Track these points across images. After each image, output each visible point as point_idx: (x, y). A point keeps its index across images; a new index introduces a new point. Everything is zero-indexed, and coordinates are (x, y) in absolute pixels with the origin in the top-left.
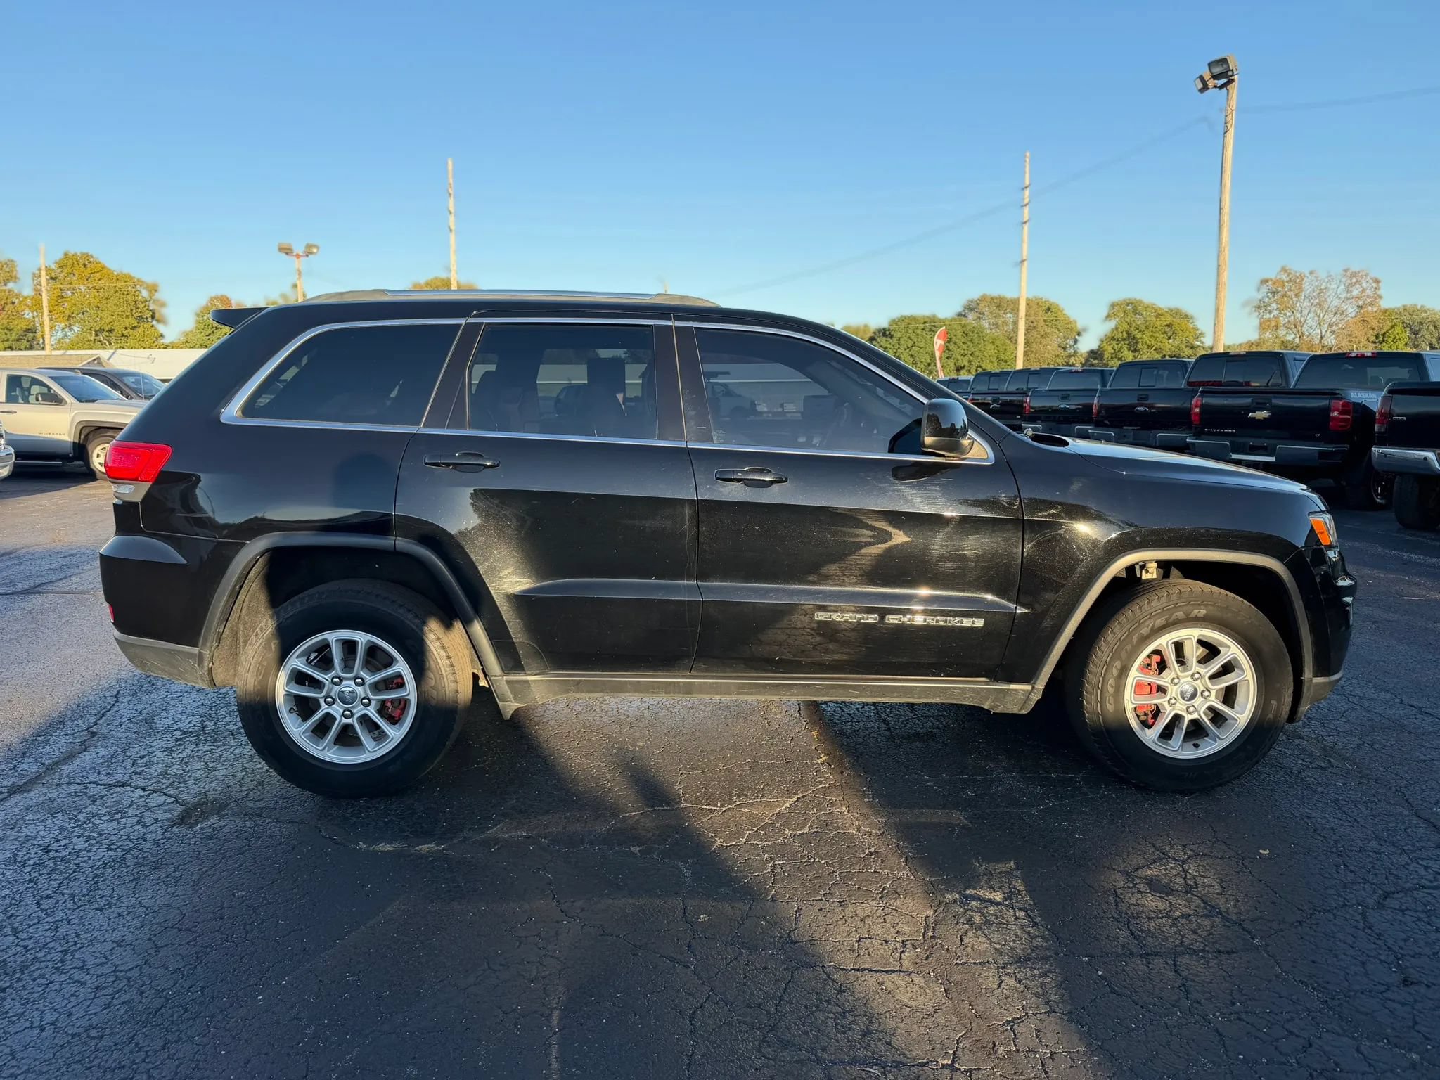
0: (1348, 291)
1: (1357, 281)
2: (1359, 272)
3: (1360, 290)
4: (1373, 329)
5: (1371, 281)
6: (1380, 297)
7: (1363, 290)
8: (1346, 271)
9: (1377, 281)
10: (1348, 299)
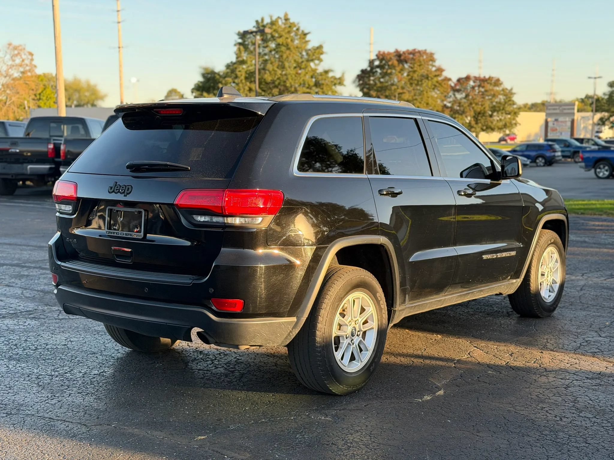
0: (14, 61)
1: (19, 53)
2: (19, 47)
3: (21, 60)
4: (33, 90)
5: (27, 54)
6: (35, 66)
7: (23, 61)
8: (10, 44)
9: (31, 54)
10: (13, 66)
